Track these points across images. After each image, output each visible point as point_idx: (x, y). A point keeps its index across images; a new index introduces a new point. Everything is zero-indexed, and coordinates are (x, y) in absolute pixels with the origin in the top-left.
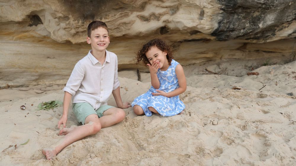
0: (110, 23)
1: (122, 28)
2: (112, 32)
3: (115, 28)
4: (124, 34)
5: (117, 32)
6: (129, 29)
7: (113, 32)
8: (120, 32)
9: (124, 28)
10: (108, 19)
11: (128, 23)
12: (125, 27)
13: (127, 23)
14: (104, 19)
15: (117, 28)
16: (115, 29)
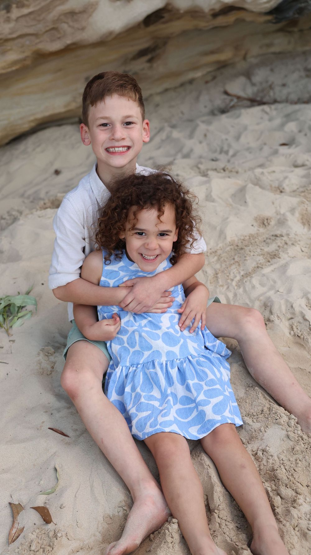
0: (32, 16)
1: (65, 26)
2: (38, 41)
3: (48, 29)
4: (69, 42)
5: (52, 41)
6: (83, 29)
7: (40, 42)
8: (59, 38)
9: (70, 26)
10: (28, 6)
11: (80, 12)
12: (71, 24)
13: (77, 11)
14: (17, 7)
15: (53, 29)
16: (47, 31)
